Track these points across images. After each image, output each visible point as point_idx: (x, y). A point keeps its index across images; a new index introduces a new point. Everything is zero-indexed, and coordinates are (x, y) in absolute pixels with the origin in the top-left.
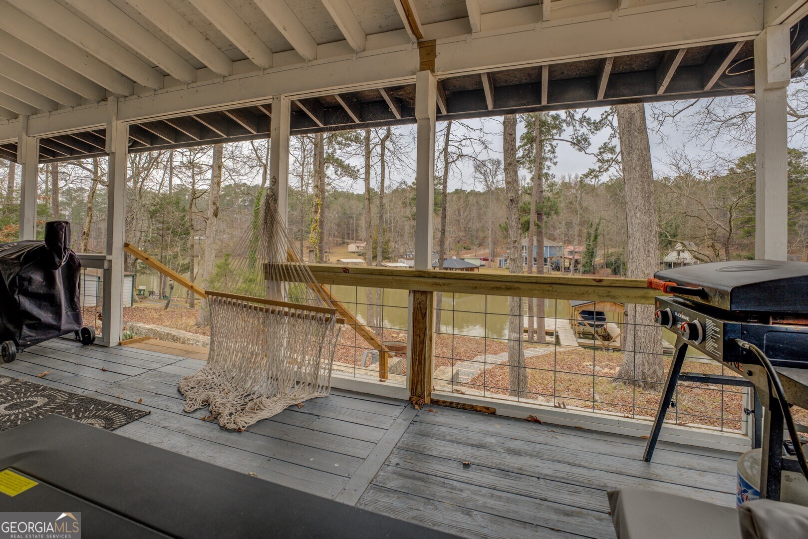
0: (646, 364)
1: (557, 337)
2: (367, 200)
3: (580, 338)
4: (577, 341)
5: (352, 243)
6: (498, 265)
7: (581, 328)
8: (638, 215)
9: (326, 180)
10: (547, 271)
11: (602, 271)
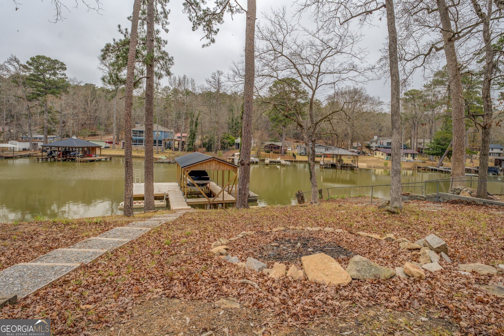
1: (167, 200)
3: (188, 198)
4: (186, 201)
6: (122, 147)
7: (189, 189)
10: (162, 150)
11: (200, 149)
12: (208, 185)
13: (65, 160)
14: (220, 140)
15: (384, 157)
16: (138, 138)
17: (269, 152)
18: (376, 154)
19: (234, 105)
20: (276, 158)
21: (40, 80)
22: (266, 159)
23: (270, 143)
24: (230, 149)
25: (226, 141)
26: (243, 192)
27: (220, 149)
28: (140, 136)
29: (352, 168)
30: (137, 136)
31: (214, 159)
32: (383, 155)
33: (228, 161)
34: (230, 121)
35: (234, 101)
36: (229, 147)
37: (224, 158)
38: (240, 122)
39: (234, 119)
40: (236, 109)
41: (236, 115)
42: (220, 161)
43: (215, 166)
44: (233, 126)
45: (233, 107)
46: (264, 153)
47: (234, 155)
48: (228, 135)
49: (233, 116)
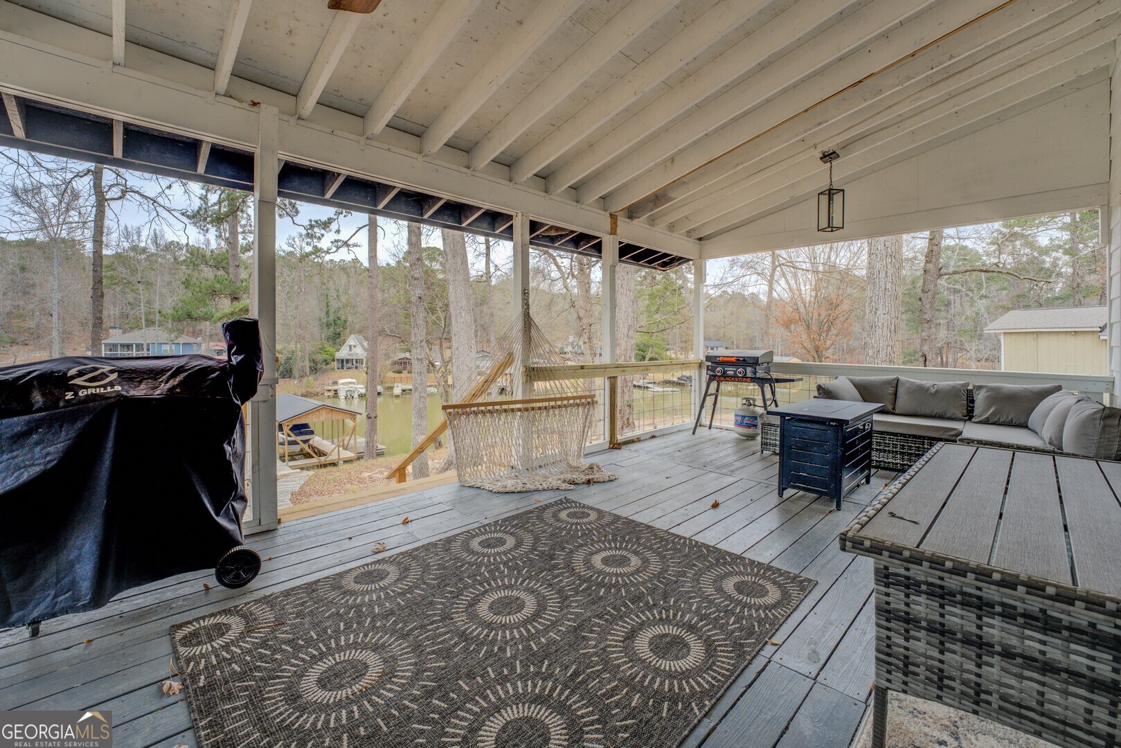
12: (311, 442)
14: (307, 358)
17: (400, 372)
19: (331, 285)
22: (395, 385)
23: (400, 355)
24: (324, 371)
25: (320, 357)
26: (370, 444)
27: (308, 373)
31: (324, 407)
33: (327, 394)
34: (323, 315)
35: (330, 277)
36: (324, 367)
37: (319, 390)
38: (343, 318)
39: (331, 313)
40: (334, 294)
41: (334, 304)
42: (333, 409)
43: (324, 416)
44: (328, 325)
45: (328, 289)
46: (391, 374)
47: (336, 383)
48: (322, 344)
49: (328, 306)
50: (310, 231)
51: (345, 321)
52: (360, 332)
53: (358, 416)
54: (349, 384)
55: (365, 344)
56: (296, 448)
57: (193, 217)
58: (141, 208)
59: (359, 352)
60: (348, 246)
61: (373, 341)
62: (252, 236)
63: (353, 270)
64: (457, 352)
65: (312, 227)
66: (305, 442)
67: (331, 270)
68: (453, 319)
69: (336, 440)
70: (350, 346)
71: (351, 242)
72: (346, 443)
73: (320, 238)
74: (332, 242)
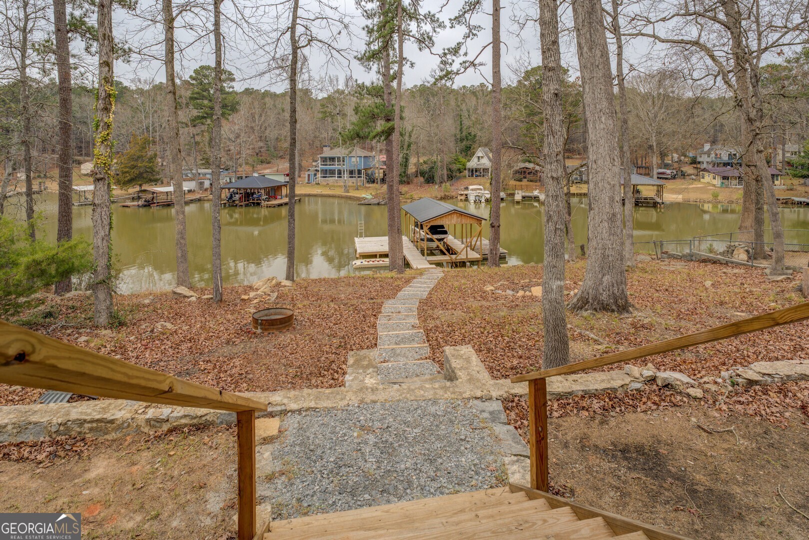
0: (615, 285)
2: (171, 95)
3: (426, 255)
4: (426, 259)
5: (86, 161)
6: (306, 181)
8: (603, 119)
9: (72, 61)
10: (362, 184)
11: (415, 180)
12: (445, 240)
13: (247, 205)
14: (445, 167)
15: (718, 182)
16: (328, 167)
17: (520, 180)
18: (703, 178)
19: (464, 107)
20: (532, 190)
21: (203, 98)
22: (516, 192)
23: (522, 165)
24: (459, 178)
25: (455, 167)
26: (494, 252)
27: (446, 180)
28: (330, 165)
29: (655, 205)
30: (326, 165)
31: (455, 212)
32: (714, 178)
33: (459, 198)
34: (458, 132)
35: (463, 100)
36: (458, 174)
37: (453, 194)
38: (473, 133)
39: (464, 129)
40: (466, 114)
41: (466, 123)
42: (462, 214)
43: (455, 219)
44: (462, 140)
45: (461, 110)
46: (512, 183)
47: (467, 189)
48: (457, 156)
49: (461, 125)
50: (444, 58)
51: (475, 136)
52: (486, 145)
53: (483, 222)
54: (477, 190)
55: (491, 155)
56: (434, 245)
57: (362, 58)
58: (322, 52)
59: (486, 162)
60: (474, 65)
61: (497, 154)
62: (397, 65)
63: (481, 93)
64: (594, 166)
65: (445, 54)
66: (439, 240)
67: (464, 94)
68: (590, 126)
69: (464, 240)
70: (479, 157)
71: (476, 62)
72: (473, 243)
73: (451, 64)
74: (461, 64)
